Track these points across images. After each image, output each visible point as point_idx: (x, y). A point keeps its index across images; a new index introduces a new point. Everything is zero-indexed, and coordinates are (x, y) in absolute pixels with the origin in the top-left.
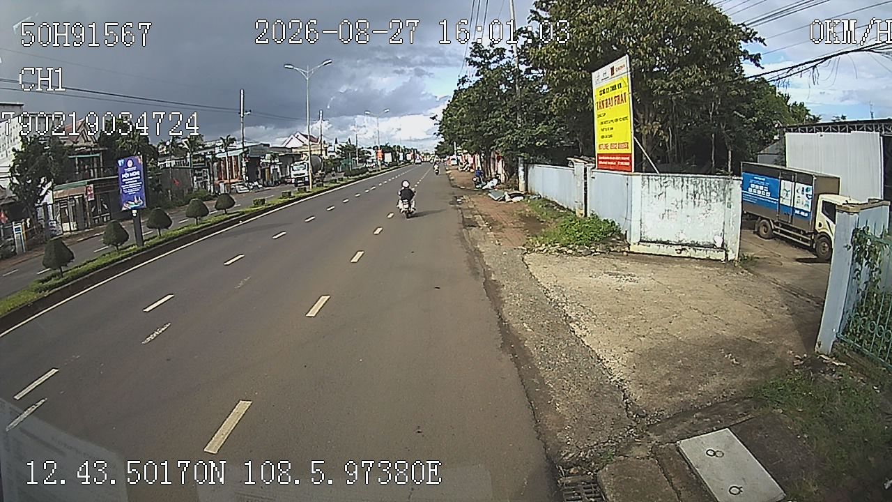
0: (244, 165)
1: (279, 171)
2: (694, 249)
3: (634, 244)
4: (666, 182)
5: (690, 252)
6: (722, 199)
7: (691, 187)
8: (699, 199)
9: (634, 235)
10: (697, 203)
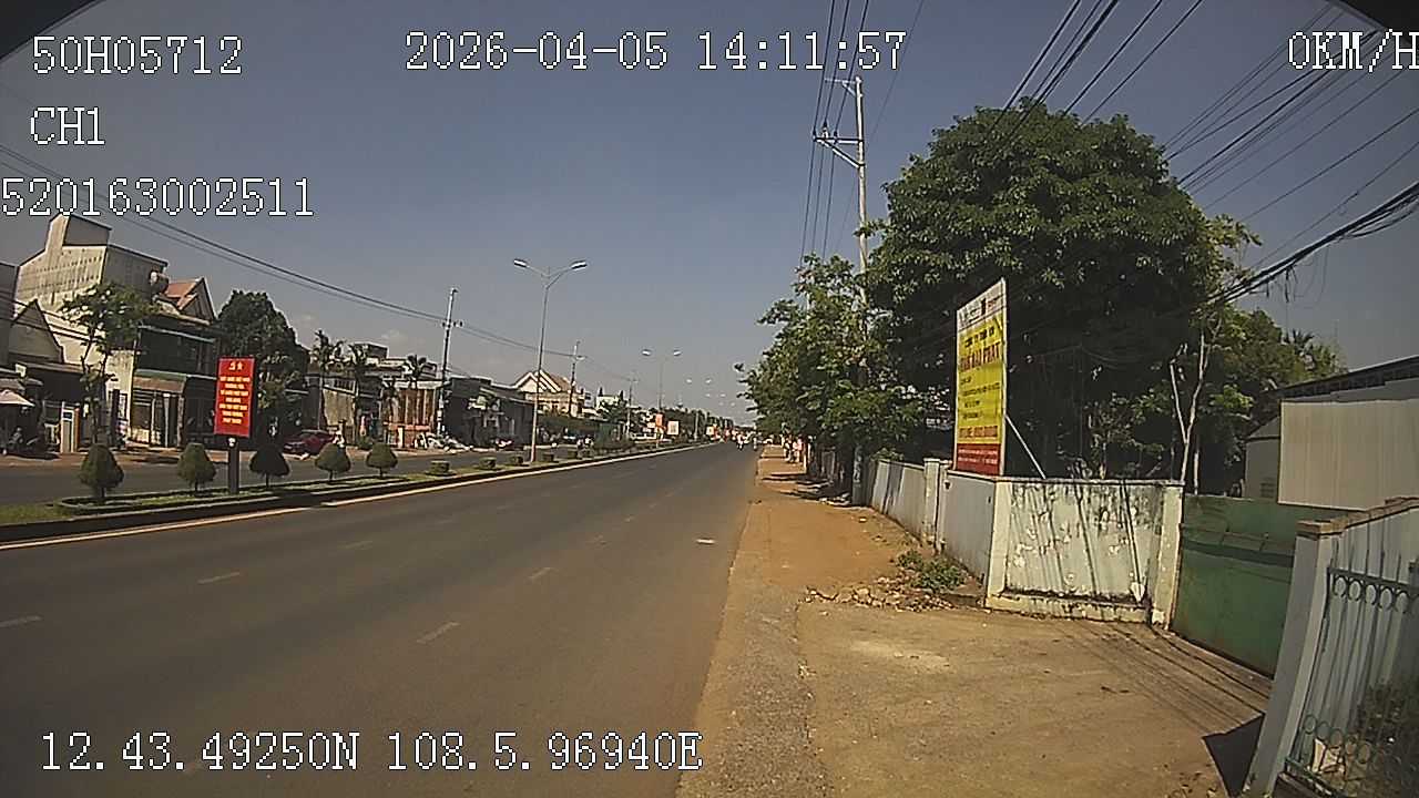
0: (441, 406)
1: (497, 425)
2: (1094, 605)
3: (993, 595)
4: (1053, 493)
5: (1085, 610)
6: (1149, 519)
7: (1097, 501)
8: (1108, 520)
9: (993, 579)
10: (1104, 528)
